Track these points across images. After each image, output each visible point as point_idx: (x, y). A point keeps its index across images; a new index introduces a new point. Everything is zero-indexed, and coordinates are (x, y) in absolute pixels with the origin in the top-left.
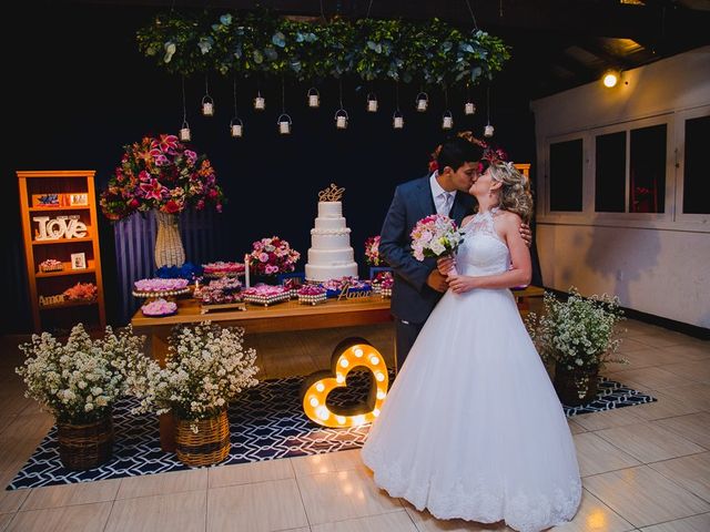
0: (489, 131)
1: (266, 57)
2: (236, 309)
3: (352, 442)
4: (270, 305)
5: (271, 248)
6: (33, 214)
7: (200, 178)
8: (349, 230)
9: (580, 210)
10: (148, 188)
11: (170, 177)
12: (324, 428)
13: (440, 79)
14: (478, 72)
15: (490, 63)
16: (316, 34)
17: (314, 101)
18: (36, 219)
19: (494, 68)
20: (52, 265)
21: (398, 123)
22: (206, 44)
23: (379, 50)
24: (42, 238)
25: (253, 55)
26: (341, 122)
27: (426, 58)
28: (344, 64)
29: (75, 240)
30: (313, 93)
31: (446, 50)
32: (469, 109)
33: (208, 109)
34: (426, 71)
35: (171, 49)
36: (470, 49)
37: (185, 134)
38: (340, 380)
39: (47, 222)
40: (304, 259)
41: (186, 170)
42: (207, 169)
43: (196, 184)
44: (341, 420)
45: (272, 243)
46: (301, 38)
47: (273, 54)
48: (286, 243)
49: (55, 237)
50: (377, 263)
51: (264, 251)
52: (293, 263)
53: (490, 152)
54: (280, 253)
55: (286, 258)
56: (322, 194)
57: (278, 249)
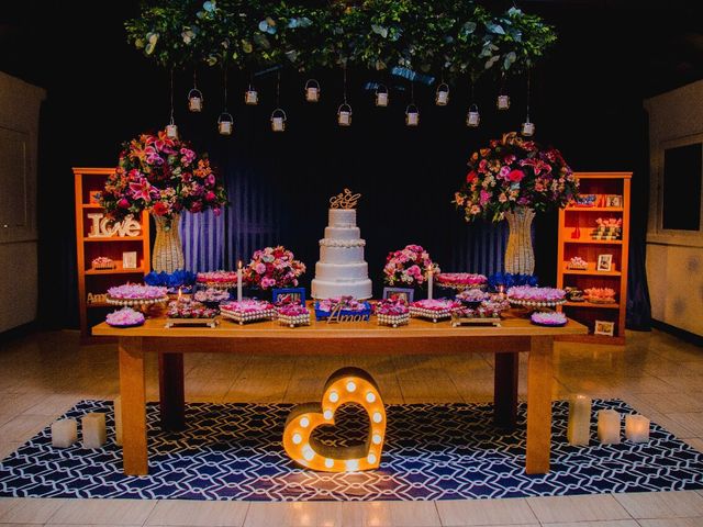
0: (528, 128)
1: (256, 46)
2: (204, 325)
3: (329, 492)
4: (245, 323)
5: (270, 259)
6: (87, 211)
7: (195, 178)
8: (363, 242)
9: (698, 229)
10: (138, 188)
11: (161, 177)
12: (307, 470)
13: (463, 67)
14: (512, 57)
15: (527, 46)
16: (311, 18)
17: (312, 94)
18: (90, 216)
19: (531, 52)
20: (103, 263)
21: (413, 119)
22: (189, 33)
23: (384, 33)
24: (95, 235)
25: (241, 44)
26: (344, 118)
27: (444, 41)
28: (347, 51)
29: (127, 239)
30: (312, 85)
31: (467, 32)
32: (503, 102)
33: (195, 104)
34: (447, 58)
35: (153, 39)
36: (498, 30)
37: (172, 131)
38: (328, 416)
39: (101, 220)
40: (310, 274)
41: (179, 169)
42: (203, 169)
43: (189, 184)
44: (329, 463)
45: (273, 254)
46: (294, 23)
47: (264, 43)
48: (291, 254)
49: (108, 235)
50: (392, 282)
51: (263, 261)
52: (295, 277)
53: (537, 156)
54: (281, 265)
55: (287, 270)
56: (333, 200)
57: (278, 260)
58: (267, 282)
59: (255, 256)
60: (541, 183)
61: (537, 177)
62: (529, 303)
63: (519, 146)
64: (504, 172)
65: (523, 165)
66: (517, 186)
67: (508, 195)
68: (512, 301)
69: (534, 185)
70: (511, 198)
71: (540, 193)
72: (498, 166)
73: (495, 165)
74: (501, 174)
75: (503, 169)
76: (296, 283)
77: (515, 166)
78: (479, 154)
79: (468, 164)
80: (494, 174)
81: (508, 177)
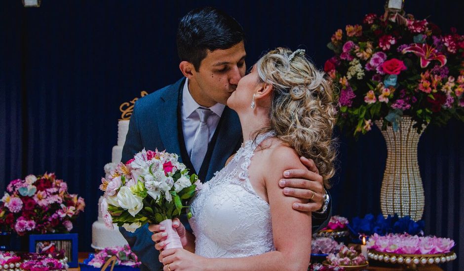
5: (31, 191)
45: (36, 184)
48: (64, 185)
51: (19, 195)
52: (67, 218)
53: (429, 41)
54: (45, 200)
55: (55, 207)
56: (125, 108)
57: (41, 193)
58: (24, 225)
59: (10, 188)
60: (429, 80)
61: (424, 71)
62: (393, 259)
63: (404, 25)
64: (376, 60)
65: (405, 51)
66: (392, 81)
67: (378, 93)
68: (372, 255)
69: (417, 82)
70: (382, 99)
71: (426, 95)
72: (370, 50)
73: (365, 49)
74: (372, 63)
75: (376, 56)
76: (70, 226)
77: (393, 53)
78: (344, 32)
79: (329, 46)
80: (363, 62)
81: (381, 69)
